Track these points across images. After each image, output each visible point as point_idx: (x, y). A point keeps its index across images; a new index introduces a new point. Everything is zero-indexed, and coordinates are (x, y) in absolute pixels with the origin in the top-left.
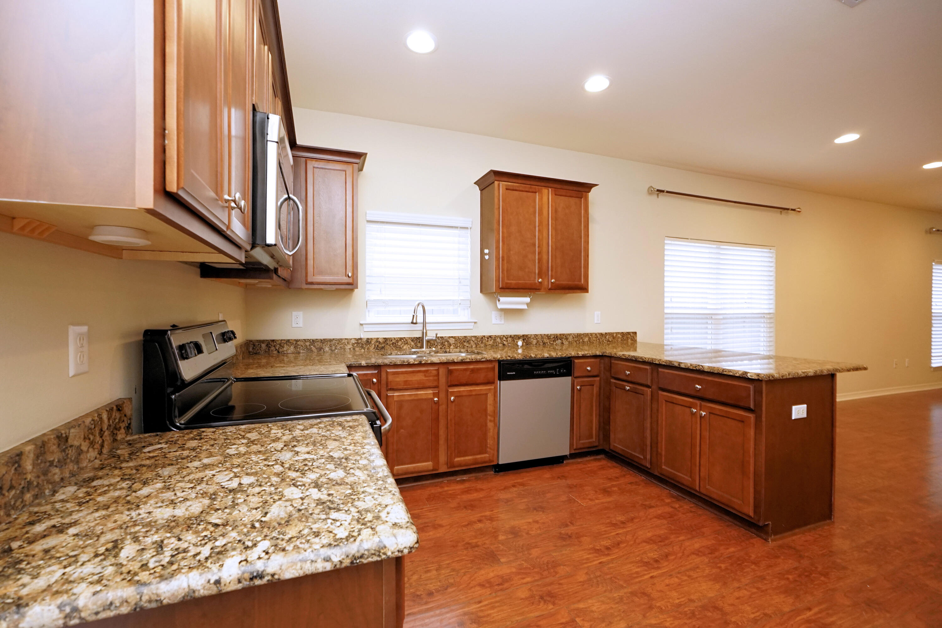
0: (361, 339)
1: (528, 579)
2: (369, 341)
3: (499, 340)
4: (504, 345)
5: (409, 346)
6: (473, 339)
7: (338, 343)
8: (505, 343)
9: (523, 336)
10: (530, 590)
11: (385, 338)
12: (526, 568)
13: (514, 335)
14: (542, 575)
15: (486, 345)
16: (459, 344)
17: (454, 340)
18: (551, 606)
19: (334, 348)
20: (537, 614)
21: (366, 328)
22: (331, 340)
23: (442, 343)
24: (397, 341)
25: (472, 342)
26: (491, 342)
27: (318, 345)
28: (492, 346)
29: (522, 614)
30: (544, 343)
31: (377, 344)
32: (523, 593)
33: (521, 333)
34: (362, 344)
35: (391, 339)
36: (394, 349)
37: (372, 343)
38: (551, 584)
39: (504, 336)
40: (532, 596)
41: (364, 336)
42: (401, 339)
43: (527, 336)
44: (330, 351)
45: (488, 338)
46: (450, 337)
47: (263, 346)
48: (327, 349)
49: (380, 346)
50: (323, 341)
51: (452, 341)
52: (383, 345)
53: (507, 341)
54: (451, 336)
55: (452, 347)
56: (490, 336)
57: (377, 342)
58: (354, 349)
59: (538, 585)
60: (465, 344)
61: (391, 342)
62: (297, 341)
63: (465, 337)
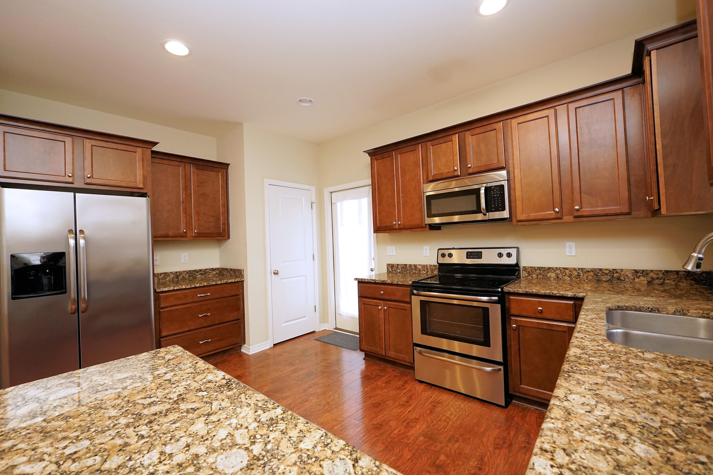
1: (396, 432)
10: (391, 427)
12: (403, 438)
14: (390, 438)
18: (374, 423)
20: (379, 417)
29: (385, 415)
32: (393, 423)
38: (381, 434)
40: (387, 424)
59: (388, 431)
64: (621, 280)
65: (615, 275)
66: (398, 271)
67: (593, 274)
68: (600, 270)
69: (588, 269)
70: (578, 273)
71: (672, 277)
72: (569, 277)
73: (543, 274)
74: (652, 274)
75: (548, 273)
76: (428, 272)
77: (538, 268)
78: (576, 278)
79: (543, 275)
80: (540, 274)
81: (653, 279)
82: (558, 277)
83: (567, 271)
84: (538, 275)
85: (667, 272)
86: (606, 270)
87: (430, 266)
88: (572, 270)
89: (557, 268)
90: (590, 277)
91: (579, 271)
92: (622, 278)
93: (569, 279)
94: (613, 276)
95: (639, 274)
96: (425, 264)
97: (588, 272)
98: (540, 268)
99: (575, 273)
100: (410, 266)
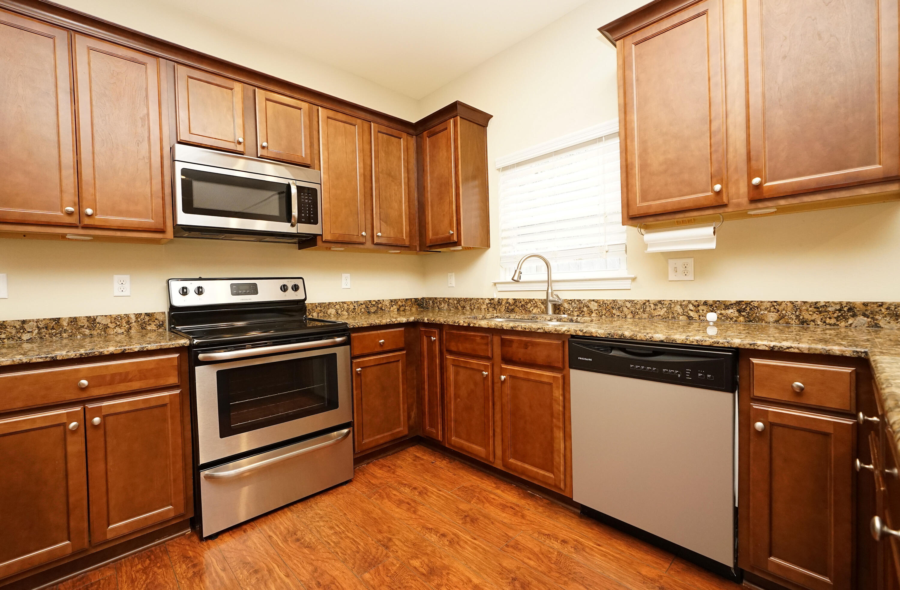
0: (493, 299)
2: (500, 302)
3: (678, 309)
4: (690, 318)
5: (539, 310)
6: (628, 305)
7: (476, 303)
8: (692, 314)
9: (739, 303)
11: (514, 299)
13: (715, 302)
15: (652, 316)
16: (604, 312)
17: (596, 304)
19: (473, 308)
21: (500, 287)
22: (471, 300)
23: (580, 308)
24: (527, 303)
25: (625, 309)
26: (662, 312)
27: (462, 303)
28: (664, 318)
30: (803, 322)
31: (507, 305)
33: (733, 299)
34: (495, 305)
35: (520, 301)
36: (523, 312)
37: (503, 304)
39: (689, 302)
41: (496, 296)
42: (531, 300)
43: (748, 303)
44: (470, 310)
45: (655, 305)
46: (590, 301)
47: (431, 302)
48: (468, 308)
49: (510, 307)
50: (466, 300)
51: (594, 306)
52: (513, 307)
53: (698, 311)
54: (592, 299)
55: (594, 315)
56: (660, 302)
57: (507, 303)
58: (488, 309)
60: (614, 311)
61: (520, 304)
62: (449, 299)
63: (614, 301)
64: (383, 310)
65: (380, 305)
66: (25, 337)
67: (365, 307)
68: (370, 301)
69: (362, 301)
70: (354, 306)
71: (409, 304)
72: (347, 311)
73: (323, 311)
74: (399, 303)
75: (328, 309)
76: (130, 328)
77: (319, 304)
78: (353, 312)
79: (324, 313)
80: (321, 311)
81: (400, 306)
82: (337, 313)
83: (345, 305)
84: (319, 313)
85: (407, 299)
86: (374, 301)
87: (138, 316)
88: (349, 304)
89: (336, 303)
90: (363, 310)
91: (355, 305)
92: (383, 308)
93: (347, 314)
94: (378, 307)
95: (393, 303)
96: (122, 313)
97: (362, 304)
98: (320, 304)
99: (352, 307)
100: (74, 321)
